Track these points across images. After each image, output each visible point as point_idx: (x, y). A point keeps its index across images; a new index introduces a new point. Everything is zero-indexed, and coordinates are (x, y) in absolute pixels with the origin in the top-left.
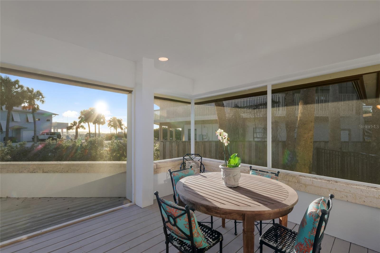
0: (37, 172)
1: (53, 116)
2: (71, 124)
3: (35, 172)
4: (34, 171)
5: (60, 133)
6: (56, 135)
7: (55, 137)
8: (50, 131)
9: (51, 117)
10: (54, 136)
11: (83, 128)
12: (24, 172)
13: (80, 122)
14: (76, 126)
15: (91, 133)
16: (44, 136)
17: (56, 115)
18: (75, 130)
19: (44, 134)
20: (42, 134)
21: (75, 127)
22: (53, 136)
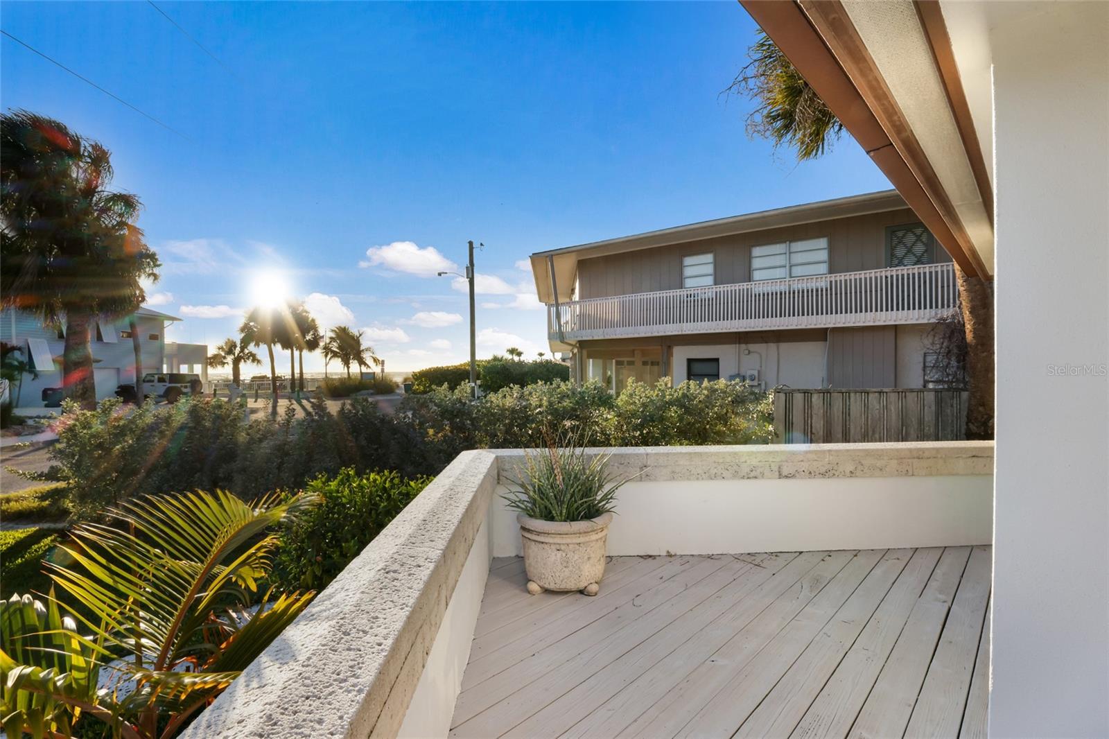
0: (763, 477)
1: (166, 323)
2: (219, 349)
3: (756, 477)
4: (752, 474)
5: (197, 375)
6: (189, 382)
7: (186, 387)
8: (158, 369)
9: (162, 328)
10: (182, 386)
11: (253, 361)
12: (723, 476)
13: (244, 343)
14: (234, 355)
15: (278, 377)
16: (152, 386)
17: (175, 322)
18: (231, 366)
19: (149, 378)
20: (146, 379)
21: (230, 359)
22: (179, 385)
